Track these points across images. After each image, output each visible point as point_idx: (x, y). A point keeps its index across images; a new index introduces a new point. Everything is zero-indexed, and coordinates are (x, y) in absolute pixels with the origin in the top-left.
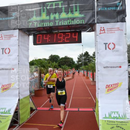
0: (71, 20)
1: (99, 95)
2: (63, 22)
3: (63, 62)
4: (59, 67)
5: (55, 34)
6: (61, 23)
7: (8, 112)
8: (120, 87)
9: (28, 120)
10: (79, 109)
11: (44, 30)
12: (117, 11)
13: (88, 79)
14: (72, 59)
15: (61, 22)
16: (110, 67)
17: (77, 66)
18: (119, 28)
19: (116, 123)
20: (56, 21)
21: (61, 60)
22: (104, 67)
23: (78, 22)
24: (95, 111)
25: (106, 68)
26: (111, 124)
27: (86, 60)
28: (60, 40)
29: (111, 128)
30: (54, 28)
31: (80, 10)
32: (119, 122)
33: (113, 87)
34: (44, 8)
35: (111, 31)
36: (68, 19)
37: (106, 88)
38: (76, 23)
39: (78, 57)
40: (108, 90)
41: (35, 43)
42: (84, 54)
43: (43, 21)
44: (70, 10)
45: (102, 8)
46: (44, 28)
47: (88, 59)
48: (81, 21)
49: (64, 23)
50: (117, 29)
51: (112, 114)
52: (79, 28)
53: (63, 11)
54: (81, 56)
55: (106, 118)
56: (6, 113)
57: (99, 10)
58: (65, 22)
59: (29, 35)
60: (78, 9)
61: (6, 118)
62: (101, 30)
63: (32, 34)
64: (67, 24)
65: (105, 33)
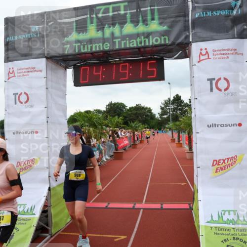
0: (142, 37)
1: (200, 179)
2: (128, 41)
3: (133, 115)
4: (126, 126)
5: (114, 64)
6: (125, 44)
7: (29, 211)
8: (240, 164)
9: (67, 227)
10: (162, 205)
11: (94, 58)
12: (231, 17)
13: (181, 146)
14: (150, 110)
15: (125, 41)
16: (219, 126)
17: (159, 123)
18: (236, 50)
19: (232, 232)
20: (114, 40)
21: (130, 113)
22: (208, 126)
23: (157, 40)
24: (192, 209)
25: (211, 127)
26: (223, 234)
27: (176, 111)
28: (124, 75)
29: (222, 241)
30: (111, 53)
31: (159, 19)
32: (238, 230)
33: (226, 164)
34: (92, 16)
35: (221, 54)
36: (138, 35)
37: (213, 165)
38: (153, 43)
39: (161, 106)
40: (217, 170)
41: (77, 83)
42: (172, 99)
43: (91, 41)
44: (141, 19)
45: (201, 13)
46: (93, 55)
47: (180, 109)
48: (163, 38)
49: (130, 43)
50: (233, 52)
51: (224, 214)
52: (159, 52)
53: (129, 20)
54: (167, 103)
55: (213, 222)
56: (27, 214)
57: (197, 16)
58: (133, 42)
59: (66, 68)
60: (156, 17)
61: (26, 223)
62: (201, 53)
63: (71, 66)
64: (135, 45)
65: (209, 58)
